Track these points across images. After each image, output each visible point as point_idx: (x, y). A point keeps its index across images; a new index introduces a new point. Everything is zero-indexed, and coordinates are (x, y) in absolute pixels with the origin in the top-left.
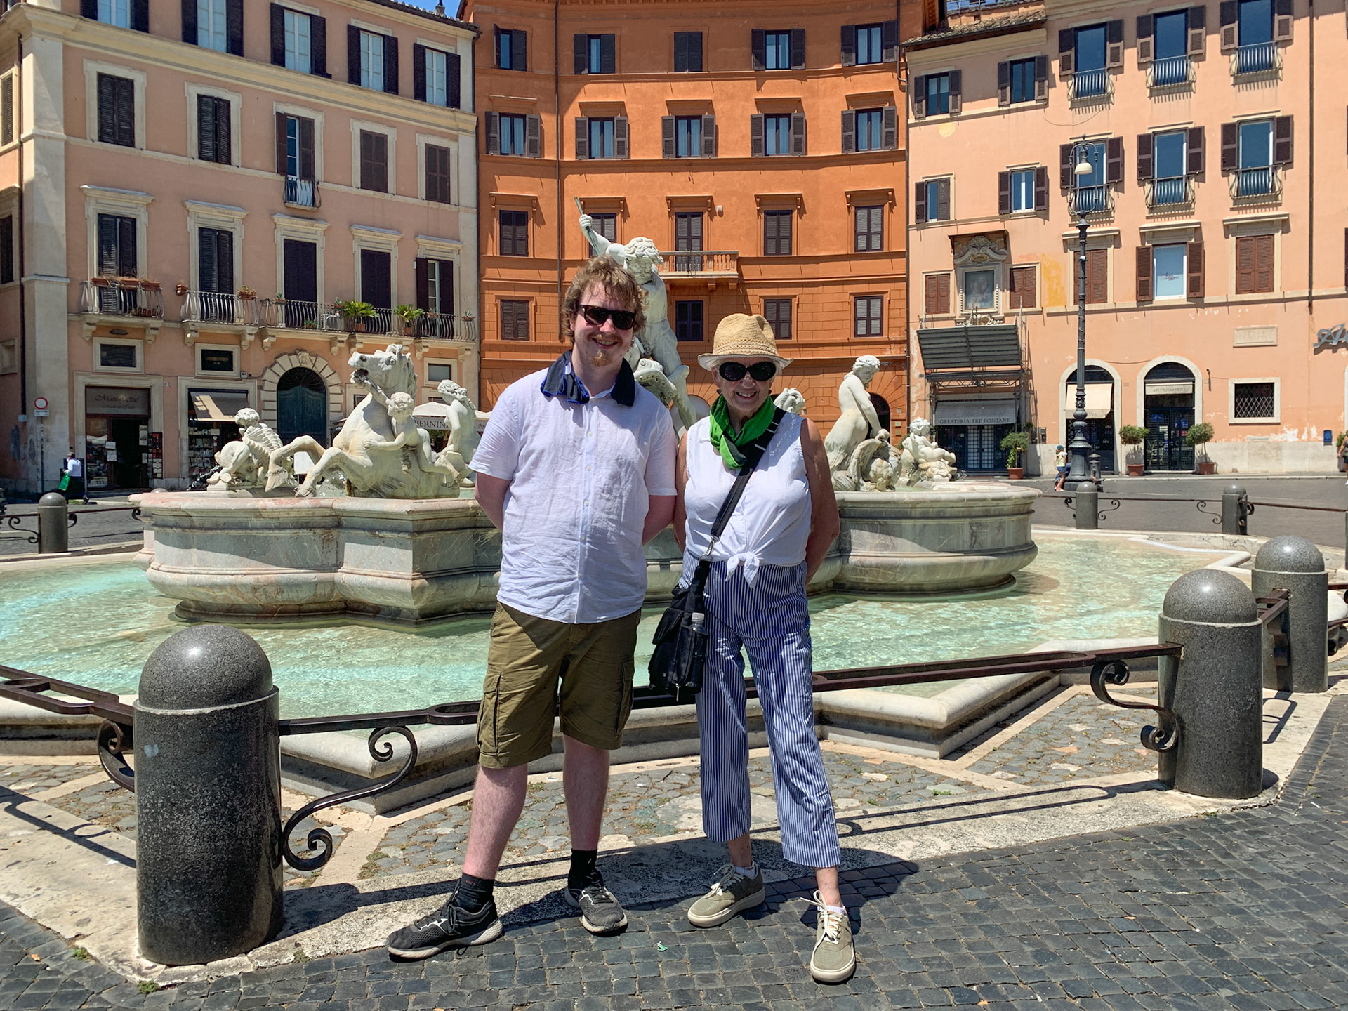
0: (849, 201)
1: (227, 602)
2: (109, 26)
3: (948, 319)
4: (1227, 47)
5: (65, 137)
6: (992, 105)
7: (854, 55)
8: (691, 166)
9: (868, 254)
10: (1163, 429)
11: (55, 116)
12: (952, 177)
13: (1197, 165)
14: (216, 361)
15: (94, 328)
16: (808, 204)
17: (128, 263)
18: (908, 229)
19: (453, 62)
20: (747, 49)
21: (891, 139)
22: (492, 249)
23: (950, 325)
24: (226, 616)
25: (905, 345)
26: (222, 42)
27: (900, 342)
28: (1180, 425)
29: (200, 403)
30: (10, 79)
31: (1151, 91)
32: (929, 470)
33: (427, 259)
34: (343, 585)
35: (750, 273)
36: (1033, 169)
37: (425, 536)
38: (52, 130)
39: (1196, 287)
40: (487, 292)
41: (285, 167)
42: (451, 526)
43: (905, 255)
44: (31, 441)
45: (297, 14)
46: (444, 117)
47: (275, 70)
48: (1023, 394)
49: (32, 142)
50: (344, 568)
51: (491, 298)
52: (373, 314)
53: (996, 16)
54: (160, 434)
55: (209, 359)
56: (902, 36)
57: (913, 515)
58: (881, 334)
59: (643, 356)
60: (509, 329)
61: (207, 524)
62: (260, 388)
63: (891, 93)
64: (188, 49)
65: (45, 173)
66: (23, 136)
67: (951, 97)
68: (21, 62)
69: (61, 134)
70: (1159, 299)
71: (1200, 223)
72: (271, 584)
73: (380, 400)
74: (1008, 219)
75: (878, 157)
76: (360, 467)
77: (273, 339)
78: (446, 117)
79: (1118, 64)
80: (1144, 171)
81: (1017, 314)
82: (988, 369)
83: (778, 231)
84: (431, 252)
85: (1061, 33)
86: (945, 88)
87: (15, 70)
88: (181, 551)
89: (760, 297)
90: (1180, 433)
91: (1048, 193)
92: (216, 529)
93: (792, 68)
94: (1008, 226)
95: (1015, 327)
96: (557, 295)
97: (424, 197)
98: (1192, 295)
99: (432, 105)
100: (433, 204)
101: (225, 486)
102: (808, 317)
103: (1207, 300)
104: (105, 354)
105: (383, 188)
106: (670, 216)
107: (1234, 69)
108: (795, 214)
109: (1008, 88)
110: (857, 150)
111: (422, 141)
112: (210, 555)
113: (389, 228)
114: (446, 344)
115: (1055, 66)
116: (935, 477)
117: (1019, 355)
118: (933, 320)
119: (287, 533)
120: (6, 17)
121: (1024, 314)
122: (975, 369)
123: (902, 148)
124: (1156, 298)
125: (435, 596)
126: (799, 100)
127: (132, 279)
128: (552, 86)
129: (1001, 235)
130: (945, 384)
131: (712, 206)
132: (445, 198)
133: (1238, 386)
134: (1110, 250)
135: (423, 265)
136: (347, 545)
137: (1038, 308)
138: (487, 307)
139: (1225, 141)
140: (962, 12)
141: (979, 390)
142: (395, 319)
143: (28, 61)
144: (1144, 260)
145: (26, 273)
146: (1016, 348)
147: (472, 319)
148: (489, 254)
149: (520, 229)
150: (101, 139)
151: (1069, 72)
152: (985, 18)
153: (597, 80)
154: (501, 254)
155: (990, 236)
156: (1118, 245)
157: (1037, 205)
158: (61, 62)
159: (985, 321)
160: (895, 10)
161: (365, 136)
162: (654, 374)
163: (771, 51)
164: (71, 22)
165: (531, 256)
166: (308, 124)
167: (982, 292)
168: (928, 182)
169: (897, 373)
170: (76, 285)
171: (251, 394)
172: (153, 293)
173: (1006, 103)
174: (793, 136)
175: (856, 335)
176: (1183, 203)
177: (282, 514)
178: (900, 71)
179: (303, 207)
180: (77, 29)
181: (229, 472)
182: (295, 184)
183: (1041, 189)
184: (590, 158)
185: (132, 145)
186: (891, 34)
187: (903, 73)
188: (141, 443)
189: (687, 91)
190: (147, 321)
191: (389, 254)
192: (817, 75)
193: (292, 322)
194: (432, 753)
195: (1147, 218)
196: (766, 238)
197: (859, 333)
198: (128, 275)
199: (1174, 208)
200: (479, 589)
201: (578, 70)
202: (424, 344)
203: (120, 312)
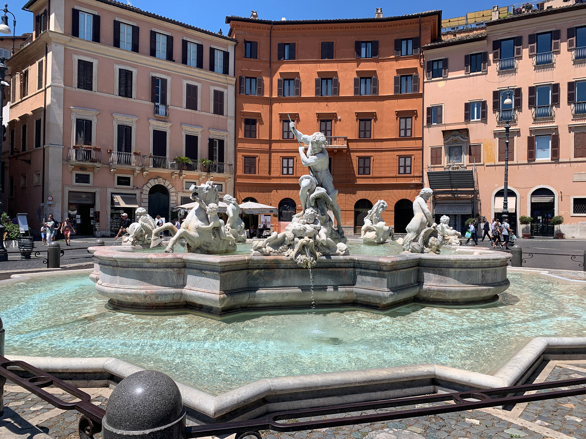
0: (397, 115)
1: (132, 301)
2: (84, 40)
3: (441, 167)
4: (570, 48)
5: (64, 86)
6: (462, 73)
7: (400, 51)
8: (327, 100)
9: (405, 138)
10: (540, 218)
11: (60, 78)
12: (443, 105)
13: (556, 100)
14: (124, 181)
15: (73, 167)
16: (379, 116)
17: (88, 139)
18: (423, 127)
19: (226, 55)
20: (353, 49)
21: (416, 88)
22: (241, 135)
23: (442, 170)
24: (131, 308)
25: (421, 178)
26: (130, 47)
27: (419, 177)
28: (547, 216)
29: (116, 199)
30: (42, 62)
31: (535, 67)
32: (450, 240)
33: (214, 139)
34: (186, 295)
35: (352, 146)
36: (480, 102)
37: (226, 273)
38: (59, 83)
39: (555, 154)
40: (238, 153)
41: (154, 99)
42: (237, 268)
43: (422, 139)
44: (45, 214)
45: (161, 35)
46: (222, 78)
47: (151, 59)
48: (475, 201)
49: (50, 88)
50: (187, 287)
51: (240, 156)
52: (190, 162)
53: (463, 35)
54: (99, 212)
55: (121, 180)
56: (422, 43)
57: (455, 266)
58: (411, 173)
59: (318, 186)
60: (247, 169)
61: (124, 265)
62: (141, 193)
63: (416, 68)
64: (115, 50)
65: (55, 101)
66: (47, 86)
67: (443, 70)
68: (47, 55)
69: (62, 85)
70: (538, 160)
71: (557, 126)
72: (153, 294)
73: (203, 207)
74: (469, 123)
75: (410, 96)
76: (193, 237)
77: (147, 172)
78: (223, 78)
79: (520, 56)
80: (532, 103)
81: (473, 165)
82: (459, 189)
83: (365, 128)
84: (215, 136)
85: (494, 42)
86: (441, 66)
87: (44, 58)
88: (112, 277)
89: (357, 156)
90: (548, 220)
91: (487, 112)
92: (128, 267)
93: (373, 57)
94: (468, 126)
95: (472, 171)
96: (268, 155)
97: (213, 113)
98: (554, 158)
99: (217, 73)
100: (216, 116)
101: (130, 243)
102: (378, 165)
103: (560, 160)
104: (77, 178)
105: (195, 109)
106: (318, 121)
107: (574, 58)
108: (373, 120)
109: (469, 66)
110: (401, 93)
111: (213, 88)
112: (125, 279)
113: (198, 126)
114: (221, 175)
115: (491, 56)
116: (453, 244)
117: (474, 183)
118: (434, 167)
119: (162, 270)
120: (40, 36)
121: (476, 165)
122: (453, 189)
123: (421, 92)
124: (537, 159)
125: (230, 302)
126: (375, 71)
127: (90, 146)
128: (268, 65)
129: (466, 130)
130: (439, 196)
131: (336, 117)
132: (222, 113)
133: (575, 199)
134: (515, 138)
135: (212, 142)
136: (189, 276)
137: (482, 163)
138: (238, 159)
139: (569, 89)
140: (448, 33)
141: (455, 199)
142: (199, 165)
143: (50, 55)
144: (531, 142)
145: (46, 143)
146: (472, 180)
147: (232, 165)
148: (240, 137)
149: (253, 126)
150: (78, 87)
151: (497, 59)
152: (459, 36)
153: (287, 63)
154: (245, 137)
155: (460, 131)
156: (519, 135)
157: (482, 117)
158: (63, 54)
159: (458, 168)
160: (419, 33)
161: (188, 86)
162: (322, 194)
163: (363, 50)
164: (68, 38)
165: (257, 138)
166: (164, 81)
167: (456, 156)
168: (432, 107)
169: (418, 190)
170: (66, 149)
171: (137, 196)
172: (98, 152)
173: (468, 72)
174: (372, 87)
175: (399, 173)
176: (550, 117)
177: (159, 261)
178: (421, 58)
179: (161, 116)
180: (70, 41)
181: (132, 237)
182: (159, 106)
183: (483, 110)
184: (284, 96)
185: (91, 90)
186: (417, 43)
187: (422, 59)
188: (91, 216)
189: (327, 67)
190: (95, 164)
191: (197, 137)
192: (383, 60)
193: (155, 165)
194: (243, 403)
195: (533, 123)
196: (360, 131)
197: (400, 172)
198: (88, 145)
199: (545, 119)
200: (249, 298)
201: (279, 59)
202: (211, 175)
203: (84, 160)
